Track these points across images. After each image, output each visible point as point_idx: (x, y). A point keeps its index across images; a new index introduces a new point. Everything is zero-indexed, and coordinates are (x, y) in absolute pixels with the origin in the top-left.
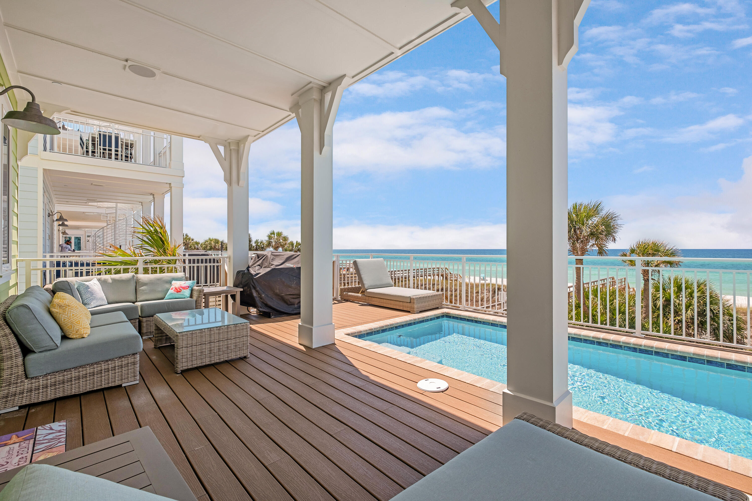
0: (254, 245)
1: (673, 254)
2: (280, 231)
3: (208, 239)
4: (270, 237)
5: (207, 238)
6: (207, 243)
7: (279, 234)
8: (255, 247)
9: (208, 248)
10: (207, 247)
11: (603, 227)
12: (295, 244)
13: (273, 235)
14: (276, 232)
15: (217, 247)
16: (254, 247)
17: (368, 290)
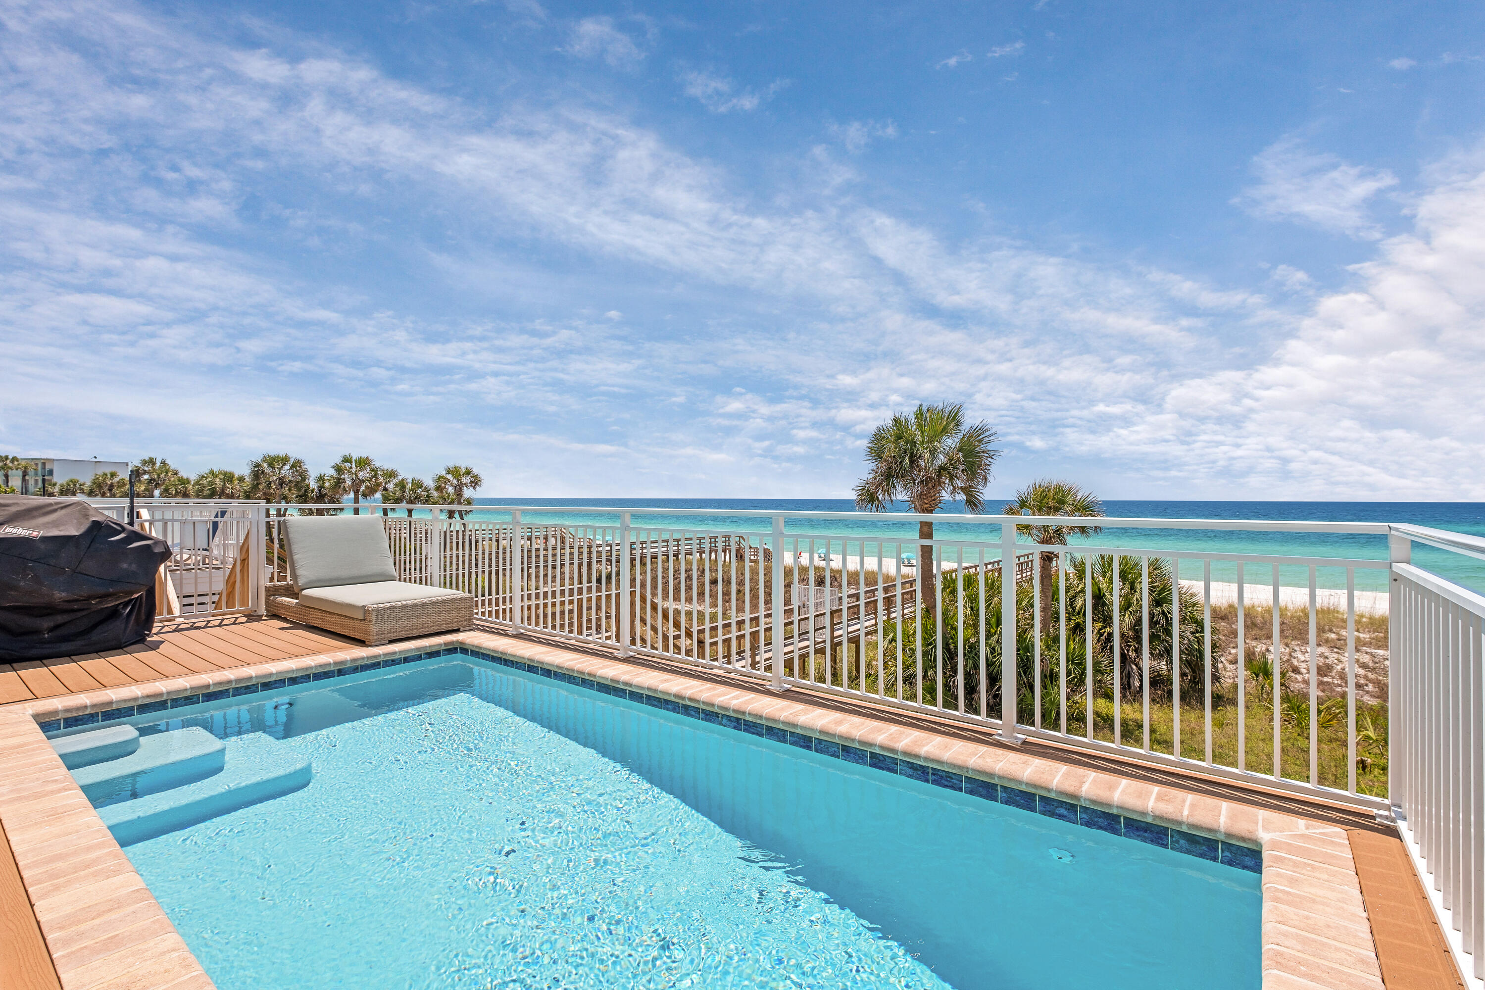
0: (313, 485)
1: (1086, 508)
2: (364, 456)
3: (208, 472)
4: (339, 470)
5: (205, 470)
6: (204, 482)
7: (363, 463)
8: (316, 490)
9: (206, 492)
10: (202, 491)
11: (961, 454)
12: (409, 485)
13: (347, 465)
14: (355, 456)
15: (228, 491)
16: (313, 491)
17: (305, 592)
